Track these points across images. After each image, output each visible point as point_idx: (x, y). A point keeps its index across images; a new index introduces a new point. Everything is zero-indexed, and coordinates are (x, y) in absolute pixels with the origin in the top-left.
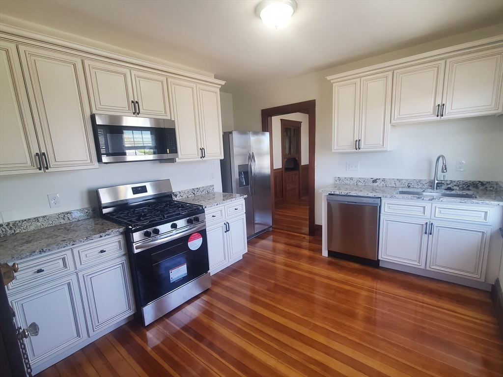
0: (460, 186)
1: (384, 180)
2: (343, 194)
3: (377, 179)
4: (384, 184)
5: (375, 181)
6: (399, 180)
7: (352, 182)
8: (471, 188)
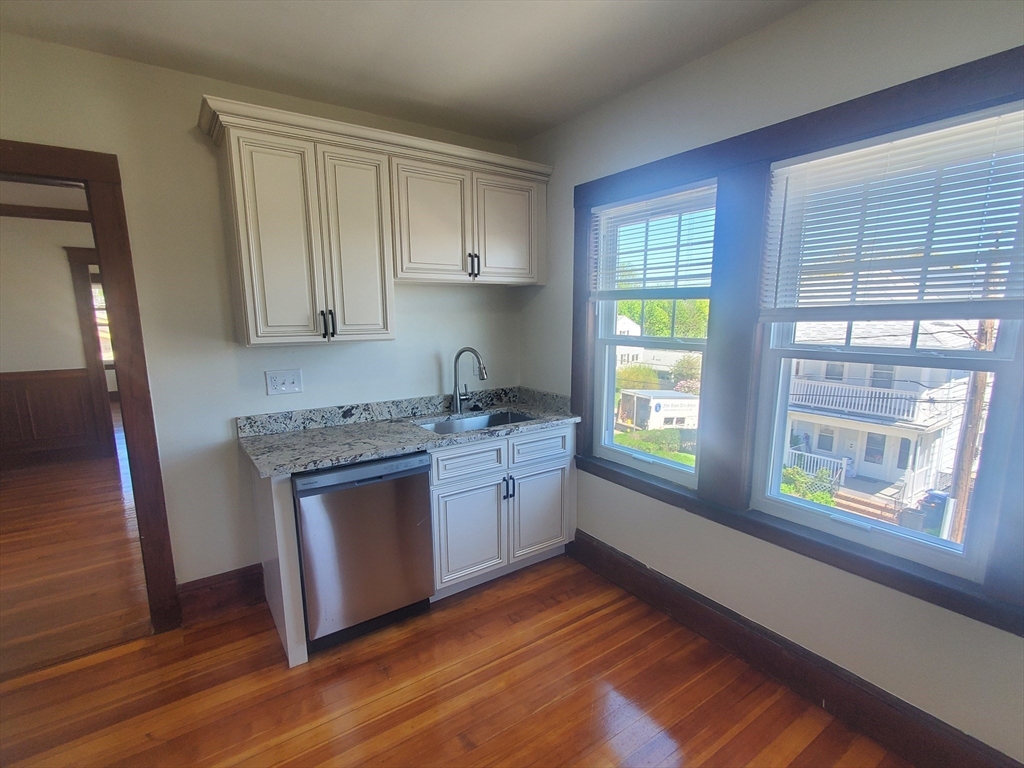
0: (484, 400)
1: (367, 408)
2: (342, 462)
3: (353, 408)
4: (368, 417)
5: (347, 413)
6: (396, 404)
7: (291, 425)
8: (495, 401)
